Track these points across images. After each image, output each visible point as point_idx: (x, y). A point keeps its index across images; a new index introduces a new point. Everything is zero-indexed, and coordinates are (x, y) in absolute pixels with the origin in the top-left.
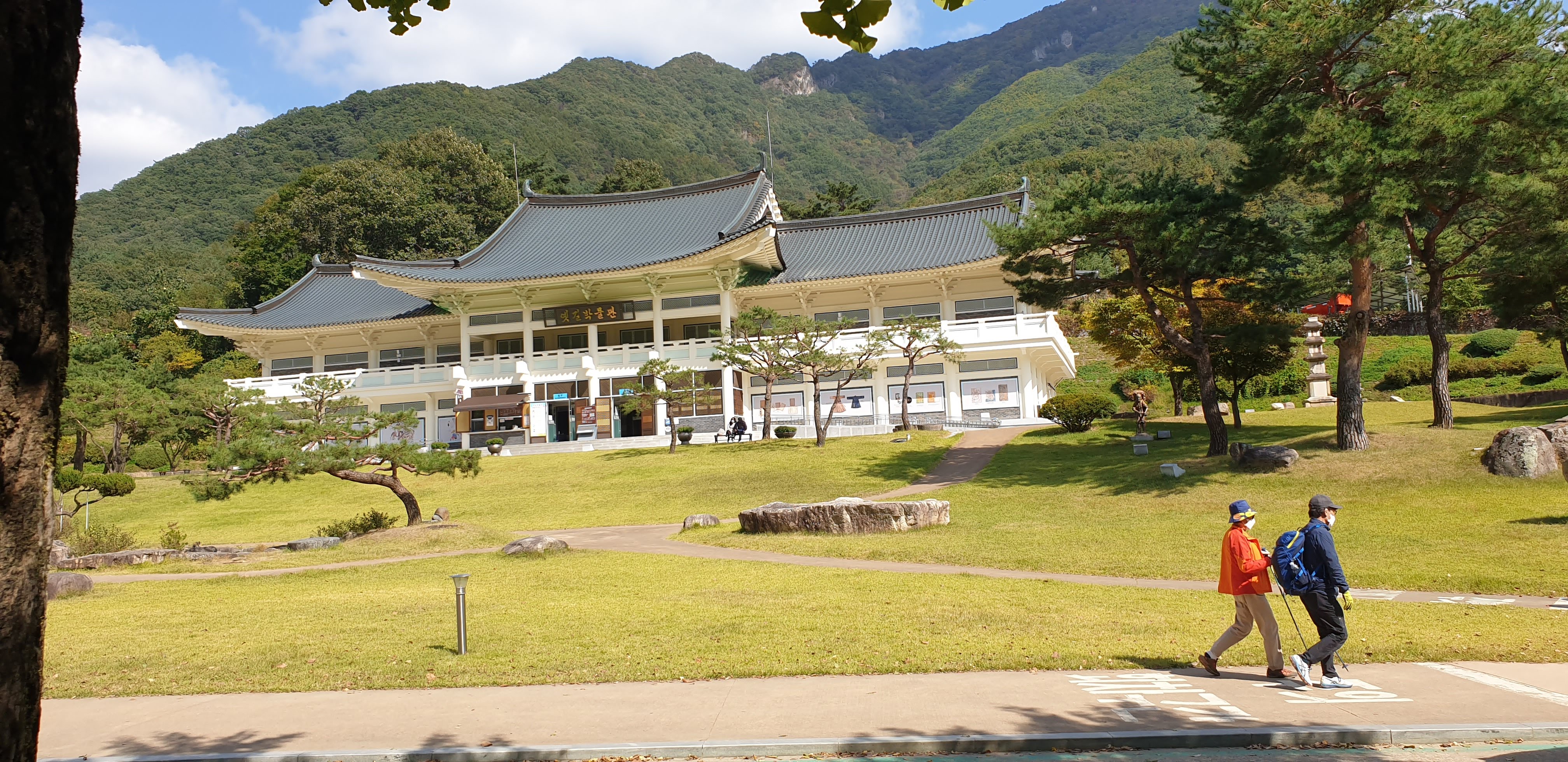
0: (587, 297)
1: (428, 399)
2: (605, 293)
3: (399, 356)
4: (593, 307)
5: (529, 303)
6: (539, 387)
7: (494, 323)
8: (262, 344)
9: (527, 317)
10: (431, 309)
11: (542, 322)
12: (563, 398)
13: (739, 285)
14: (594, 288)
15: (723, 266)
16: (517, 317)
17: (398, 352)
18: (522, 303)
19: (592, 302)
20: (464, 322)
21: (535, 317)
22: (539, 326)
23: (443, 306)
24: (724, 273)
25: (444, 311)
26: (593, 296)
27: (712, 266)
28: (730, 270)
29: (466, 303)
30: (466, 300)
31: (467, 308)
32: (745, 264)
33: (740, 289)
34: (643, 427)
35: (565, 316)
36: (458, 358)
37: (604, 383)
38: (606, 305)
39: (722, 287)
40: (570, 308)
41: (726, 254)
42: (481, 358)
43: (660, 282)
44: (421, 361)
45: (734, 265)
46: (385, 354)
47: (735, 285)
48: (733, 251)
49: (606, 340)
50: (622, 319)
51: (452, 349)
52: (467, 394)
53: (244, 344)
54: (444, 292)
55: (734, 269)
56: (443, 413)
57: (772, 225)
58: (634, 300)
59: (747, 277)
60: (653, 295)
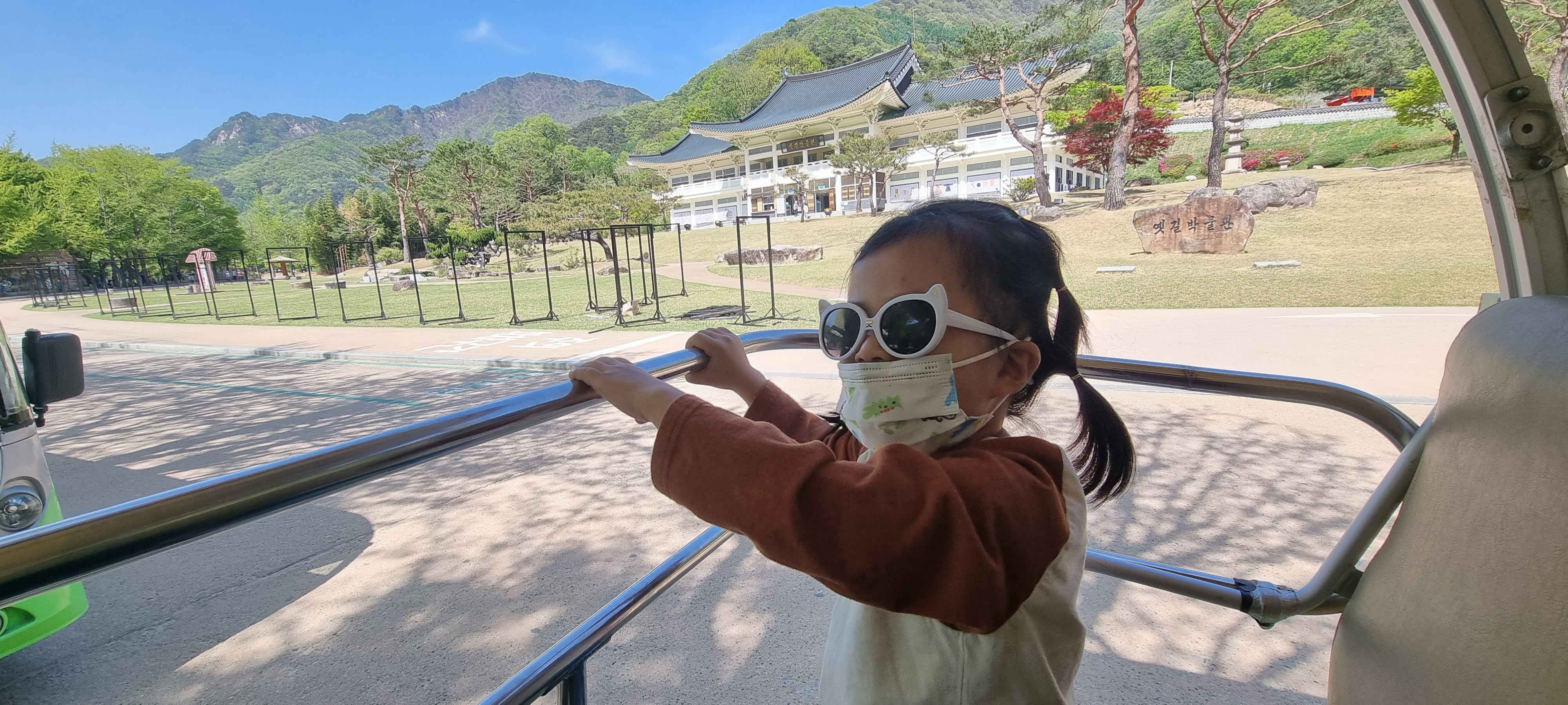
0: (801, 134)
1: (737, 195)
4: (803, 140)
7: (760, 153)
8: (666, 171)
9: (774, 148)
10: (734, 148)
11: (781, 151)
13: (880, 120)
14: (805, 129)
15: (869, 109)
16: (769, 149)
17: (723, 171)
18: (771, 140)
20: (746, 153)
21: (780, 147)
22: (780, 153)
23: (736, 145)
24: (870, 113)
25: (737, 148)
26: (804, 133)
27: (861, 110)
28: (872, 111)
30: (746, 141)
31: (747, 145)
32: (884, 106)
34: (831, 207)
37: (811, 183)
39: (869, 122)
41: (868, 101)
42: (755, 173)
43: (837, 122)
44: (734, 176)
45: (874, 107)
46: (718, 173)
47: (877, 120)
48: (871, 99)
49: (812, 158)
50: (819, 146)
51: (743, 168)
52: (749, 192)
53: (659, 171)
54: (735, 137)
55: (874, 110)
56: (744, 202)
57: (890, 80)
58: (825, 134)
59: (884, 114)
60: (834, 130)
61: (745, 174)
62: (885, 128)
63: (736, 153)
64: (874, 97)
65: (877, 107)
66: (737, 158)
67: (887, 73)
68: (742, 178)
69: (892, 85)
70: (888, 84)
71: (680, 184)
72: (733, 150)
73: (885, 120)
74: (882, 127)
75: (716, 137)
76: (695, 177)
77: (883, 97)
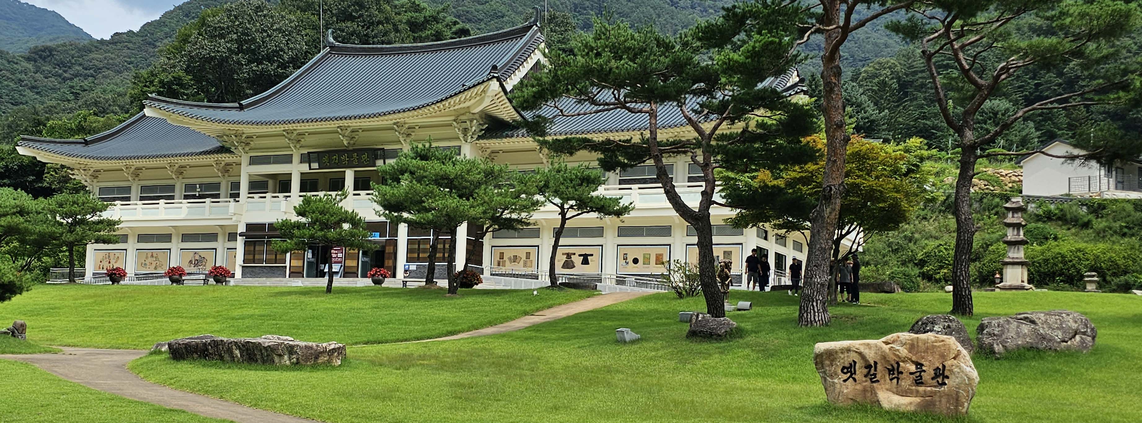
0: (345, 143)
1: (219, 231)
2: (363, 139)
3: (199, 190)
4: (348, 152)
5: (298, 147)
7: (269, 163)
8: (90, 172)
9: (296, 159)
10: (223, 150)
11: (307, 165)
13: (479, 138)
14: (354, 134)
15: (461, 118)
16: (288, 159)
17: (198, 186)
18: (291, 145)
19: (351, 148)
20: (245, 160)
21: (306, 158)
22: (305, 168)
23: (227, 145)
24: (464, 125)
25: (228, 151)
26: (352, 142)
27: (450, 117)
28: (468, 123)
30: (247, 141)
31: (247, 149)
32: (489, 117)
33: (481, 141)
35: (325, 159)
38: (360, 151)
39: (462, 139)
40: (330, 153)
41: (462, 106)
42: (256, 196)
43: (410, 131)
44: (217, 196)
45: (471, 117)
46: (190, 187)
47: (476, 137)
48: (467, 104)
49: (361, 184)
50: (374, 166)
51: (236, 186)
52: (242, 229)
53: (76, 172)
54: (228, 133)
55: (471, 121)
56: (231, 245)
57: (498, 79)
58: (386, 147)
59: (487, 130)
60: (402, 144)
61: (238, 195)
62: (489, 151)
63: (226, 158)
64: (473, 101)
65: (477, 116)
66: (226, 169)
67: (495, 67)
68: (232, 204)
69: (502, 86)
70: (495, 85)
71: (115, 199)
72: (221, 153)
73: (487, 138)
74: (483, 149)
75: (193, 127)
76: (144, 189)
77: (486, 103)
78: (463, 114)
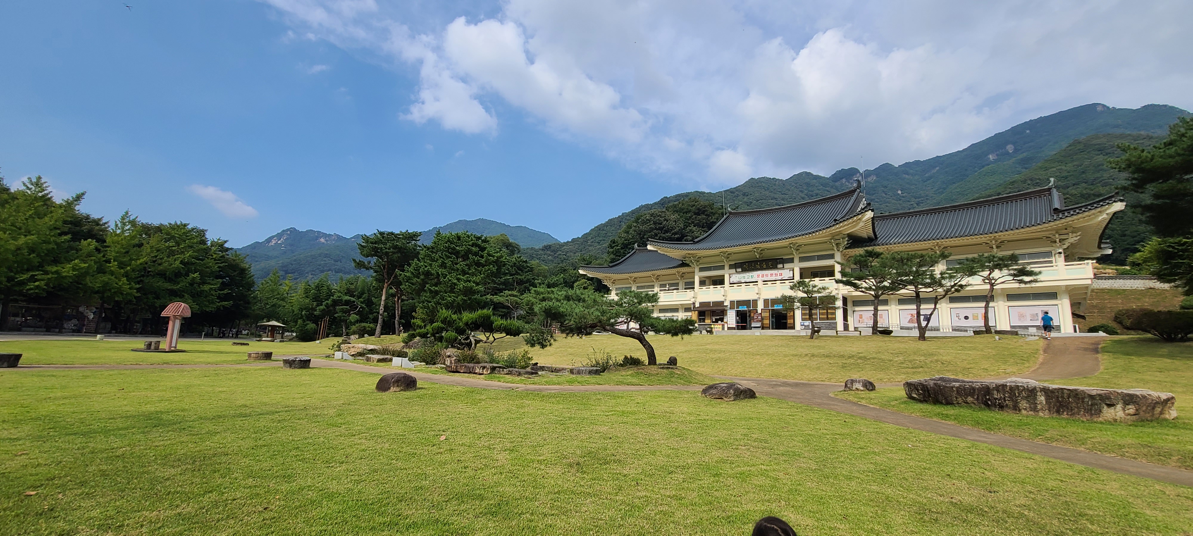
1: (679, 307)
2: (768, 254)
3: (667, 286)
4: (761, 262)
5: (729, 261)
6: (732, 302)
8: (612, 281)
9: (727, 267)
12: (745, 308)
13: (846, 248)
14: (763, 252)
15: (837, 237)
16: (721, 268)
19: (761, 259)
20: (697, 270)
23: (687, 262)
24: (838, 241)
27: (830, 238)
28: (841, 240)
29: (698, 261)
32: (850, 236)
33: (848, 250)
34: (788, 326)
35: (746, 266)
36: (693, 288)
37: (766, 301)
38: (768, 261)
39: (836, 249)
40: (749, 263)
42: (702, 288)
43: (799, 248)
44: (677, 289)
45: (843, 236)
46: (662, 286)
50: (776, 268)
51: (693, 283)
52: (697, 305)
53: (605, 281)
54: (688, 256)
56: (688, 314)
59: (851, 244)
60: (794, 255)
63: (686, 269)
64: (848, 226)
66: (682, 275)
68: (690, 293)
70: (870, 214)
72: (683, 266)
73: (852, 248)
74: (845, 256)
75: (671, 255)
76: (639, 288)
77: (860, 226)
78: (837, 235)
